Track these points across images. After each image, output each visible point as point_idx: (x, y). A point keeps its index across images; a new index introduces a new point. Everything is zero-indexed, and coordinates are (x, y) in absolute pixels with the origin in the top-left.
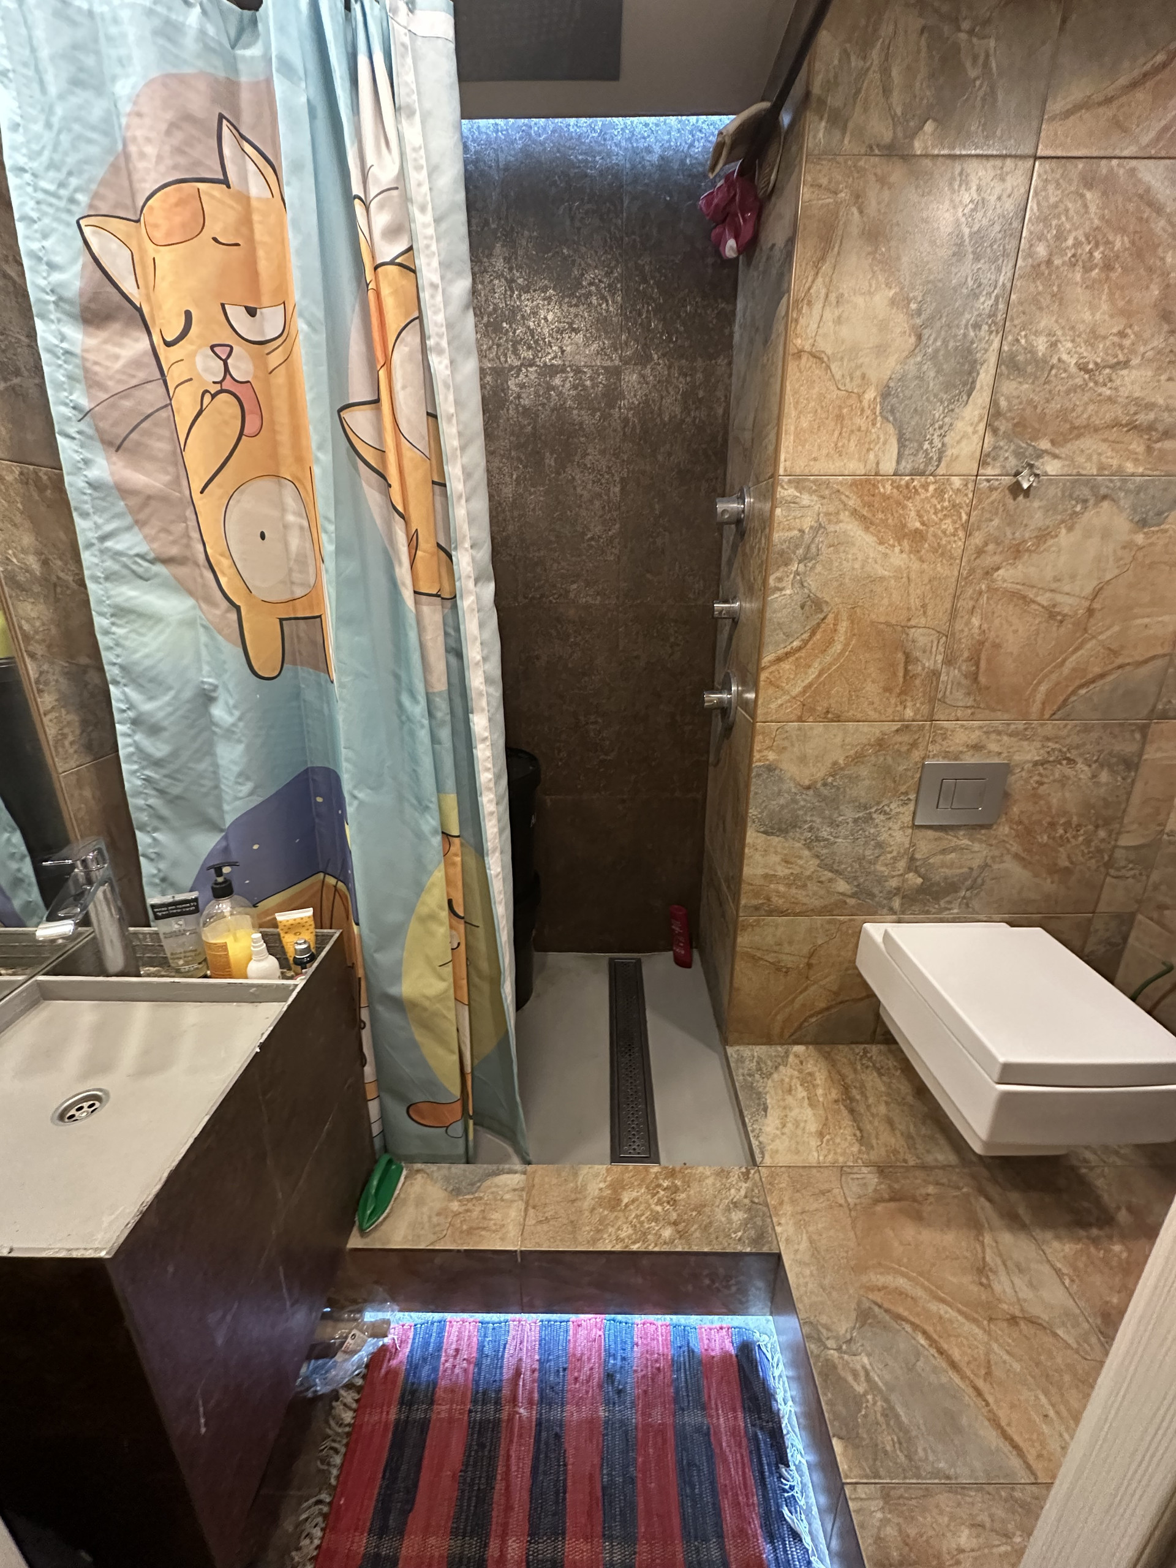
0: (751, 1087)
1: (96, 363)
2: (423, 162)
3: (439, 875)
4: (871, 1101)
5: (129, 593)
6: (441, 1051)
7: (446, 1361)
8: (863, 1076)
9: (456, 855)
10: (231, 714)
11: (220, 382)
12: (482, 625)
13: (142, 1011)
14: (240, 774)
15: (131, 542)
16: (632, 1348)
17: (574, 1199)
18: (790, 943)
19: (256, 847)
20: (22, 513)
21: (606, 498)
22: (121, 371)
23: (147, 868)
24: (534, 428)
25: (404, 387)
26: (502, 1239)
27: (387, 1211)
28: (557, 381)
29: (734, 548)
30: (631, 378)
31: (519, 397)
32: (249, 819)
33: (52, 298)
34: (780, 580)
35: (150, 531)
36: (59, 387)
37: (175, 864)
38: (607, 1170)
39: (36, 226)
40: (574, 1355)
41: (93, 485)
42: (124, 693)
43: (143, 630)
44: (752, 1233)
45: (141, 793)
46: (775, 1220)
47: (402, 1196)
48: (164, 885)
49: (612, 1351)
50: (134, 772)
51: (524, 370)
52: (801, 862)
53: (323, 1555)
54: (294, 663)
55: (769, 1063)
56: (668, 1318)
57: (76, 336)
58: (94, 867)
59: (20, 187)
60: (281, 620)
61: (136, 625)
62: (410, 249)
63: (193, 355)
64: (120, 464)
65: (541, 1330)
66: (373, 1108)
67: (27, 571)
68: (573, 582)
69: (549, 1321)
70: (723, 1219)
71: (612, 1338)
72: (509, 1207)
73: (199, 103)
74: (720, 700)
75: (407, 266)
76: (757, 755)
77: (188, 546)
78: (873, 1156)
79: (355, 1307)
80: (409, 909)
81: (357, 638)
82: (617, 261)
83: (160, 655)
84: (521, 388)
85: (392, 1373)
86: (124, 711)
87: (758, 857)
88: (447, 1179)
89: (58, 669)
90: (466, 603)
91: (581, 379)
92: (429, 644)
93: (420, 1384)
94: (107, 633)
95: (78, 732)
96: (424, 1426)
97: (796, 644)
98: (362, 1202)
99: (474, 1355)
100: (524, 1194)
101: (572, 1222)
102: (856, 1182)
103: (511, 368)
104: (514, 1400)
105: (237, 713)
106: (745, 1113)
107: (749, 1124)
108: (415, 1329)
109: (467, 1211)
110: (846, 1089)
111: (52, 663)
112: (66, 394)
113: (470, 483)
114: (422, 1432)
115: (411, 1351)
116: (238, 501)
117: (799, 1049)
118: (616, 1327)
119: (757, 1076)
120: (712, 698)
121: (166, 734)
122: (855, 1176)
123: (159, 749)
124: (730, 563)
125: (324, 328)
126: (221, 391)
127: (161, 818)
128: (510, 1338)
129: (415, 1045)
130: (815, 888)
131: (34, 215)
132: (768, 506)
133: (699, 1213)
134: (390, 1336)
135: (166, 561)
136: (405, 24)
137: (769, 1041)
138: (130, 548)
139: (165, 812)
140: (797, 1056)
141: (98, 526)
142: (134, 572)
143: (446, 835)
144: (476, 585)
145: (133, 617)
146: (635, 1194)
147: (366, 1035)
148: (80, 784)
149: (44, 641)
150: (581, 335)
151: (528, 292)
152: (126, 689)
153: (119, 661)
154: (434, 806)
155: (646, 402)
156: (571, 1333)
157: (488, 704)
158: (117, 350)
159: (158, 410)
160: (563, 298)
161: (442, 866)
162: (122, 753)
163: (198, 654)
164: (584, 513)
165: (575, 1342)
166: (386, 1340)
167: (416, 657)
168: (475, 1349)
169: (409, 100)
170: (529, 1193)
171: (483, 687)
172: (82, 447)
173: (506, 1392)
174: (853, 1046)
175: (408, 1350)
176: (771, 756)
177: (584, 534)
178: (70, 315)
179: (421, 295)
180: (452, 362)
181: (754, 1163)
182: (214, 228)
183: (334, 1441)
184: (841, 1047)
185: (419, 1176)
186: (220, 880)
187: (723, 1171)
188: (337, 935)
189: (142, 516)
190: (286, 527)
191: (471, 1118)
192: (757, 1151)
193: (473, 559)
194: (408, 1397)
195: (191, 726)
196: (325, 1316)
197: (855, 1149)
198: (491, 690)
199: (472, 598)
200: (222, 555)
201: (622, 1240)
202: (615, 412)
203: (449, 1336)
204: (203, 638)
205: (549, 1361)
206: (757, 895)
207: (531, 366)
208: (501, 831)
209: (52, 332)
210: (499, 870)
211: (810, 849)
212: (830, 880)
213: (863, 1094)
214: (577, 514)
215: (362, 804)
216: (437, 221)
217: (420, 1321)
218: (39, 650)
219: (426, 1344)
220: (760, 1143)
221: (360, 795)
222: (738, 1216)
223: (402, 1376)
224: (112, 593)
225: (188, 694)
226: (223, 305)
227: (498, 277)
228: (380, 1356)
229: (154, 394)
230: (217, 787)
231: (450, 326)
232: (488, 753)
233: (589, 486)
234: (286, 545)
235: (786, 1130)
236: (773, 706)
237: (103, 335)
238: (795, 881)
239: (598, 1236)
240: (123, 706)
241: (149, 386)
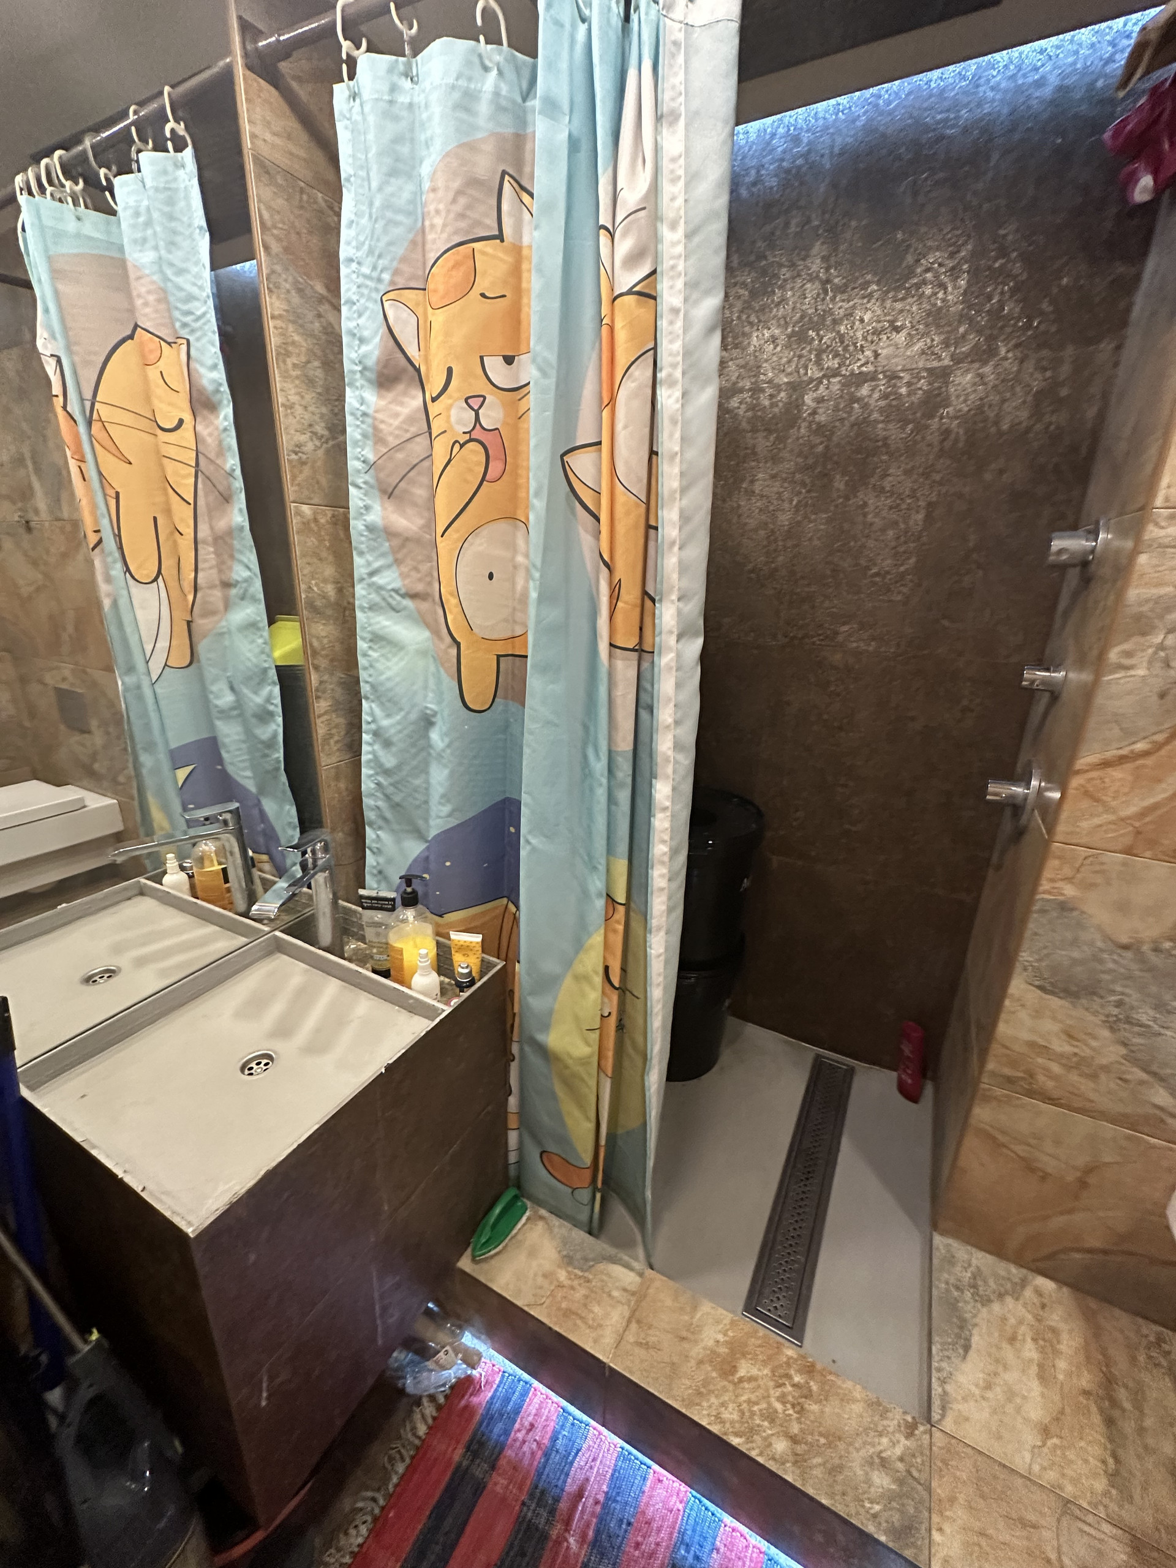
0: (953, 1306)
1: (382, 422)
2: (681, 172)
3: (597, 939)
4: (1148, 1422)
5: (385, 623)
6: (577, 1113)
7: (519, 1430)
8: (1146, 1377)
9: (618, 922)
10: (442, 740)
11: (469, 432)
12: (678, 686)
13: (333, 986)
14: (443, 796)
15: (389, 579)
16: (711, 1551)
17: (686, 1335)
18: (1057, 1143)
19: (448, 864)
20: (328, 549)
21: (902, 526)
22: (398, 428)
23: (370, 859)
24: (827, 447)
25: (625, 427)
26: (595, 1341)
27: (500, 1247)
28: (864, 391)
29: (1075, 596)
30: (964, 379)
31: (814, 413)
32: (446, 836)
33: (359, 368)
34: (1129, 654)
35: (405, 569)
36: (356, 443)
37: (389, 861)
38: (732, 1322)
39: (355, 308)
40: (643, 1513)
41: (370, 528)
42: (371, 708)
43: (389, 655)
44: (896, 1518)
45: (373, 795)
46: (935, 1519)
47: (519, 1237)
48: (380, 877)
49: (687, 1539)
50: (370, 776)
51: (825, 382)
52: (1094, 1043)
53: (361, 1557)
54: (506, 698)
55: (991, 1282)
56: (764, 1545)
57: (371, 396)
58: (320, 855)
59: (347, 276)
60: (499, 657)
61: (384, 651)
62: (654, 272)
63: (449, 408)
64: (390, 509)
65: (618, 1457)
66: (513, 1138)
67: (324, 597)
68: (844, 624)
69: (630, 1453)
70: (860, 1472)
71: (691, 1522)
72: (613, 1307)
73: (485, 166)
74: (1013, 796)
75: (647, 294)
76: (1045, 885)
77: (430, 584)
78: (1128, 1515)
79: (459, 1322)
80: (568, 964)
81: (551, 686)
82: (969, 236)
83: (398, 679)
84: (818, 403)
85: (469, 1410)
86: (369, 723)
87: (1023, 1015)
88: (565, 1242)
89: (335, 679)
90: (665, 660)
91: (895, 386)
92: (619, 701)
93: (489, 1439)
94: (365, 655)
95: (343, 733)
96: (479, 1488)
97: (1140, 746)
98: (479, 1229)
99: (546, 1441)
100: (633, 1300)
101: (673, 1364)
102: (1086, 1539)
103: (811, 380)
104: (568, 1523)
105: (447, 740)
106: (936, 1338)
107: (935, 1358)
108: (503, 1376)
109: (572, 1288)
110: (1109, 1381)
111: (332, 674)
112: (359, 450)
113: (688, 529)
114: (475, 1494)
115: (492, 1398)
116: (471, 544)
117: (1046, 1285)
118: (699, 1510)
119: (968, 1295)
120: (998, 790)
121: (394, 749)
122: (1086, 1528)
123: (389, 761)
124: (1066, 614)
125: (555, 372)
126: (471, 440)
127: (385, 819)
128: (585, 1446)
129: (554, 1096)
130: (1112, 1085)
131: (355, 298)
132: (1129, 544)
133: (829, 1445)
134: (479, 1370)
135: (414, 596)
136: (682, 19)
137: (997, 1249)
138: (389, 584)
139: (388, 815)
140: (1039, 1293)
141: (369, 564)
142: (389, 604)
143: (610, 899)
144: (677, 641)
145: (384, 643)
146: (754, 1372)
147: (514, 1067)
148: (337, 778)
149: (327, 656)
150: (903, 334)
151: (843, 292)
152: (373, 705)
153: (370, 680)
154: (602, 868)
155: (980, 409)
156: (648, 1483)
157: (674, 772)
158: (399, 409)
159: (422, 460)
160: (887, 292)
161: (602, 931)
162: (364, 758)
163: (426, 681)
164: (871, 543)
165: (650, 1497)
166: (475, 1372)
167: (603, 713)
168: (548, 1436)
169: (674, 105)
170: (639, 1302)
171: (670, 753)
172: (365, 495)
173: (563, 1505)
174: (1140, 1321)
175: (490, 1395)
176: (1069, 891)
177: (868, 568)
178: (369, 381)
179: (659, 323)
180: (684, 395)
181: (929, 1420)
182: (483, 284)
183: (404, 1446)
184: (1117, 1312)
185: (541, 1224)
186: (409, 890)
187: (879, 1404)
188: (499, 967)
189: (400, 556)
190: (515, 567)
191: (599, 1190)
192: (936, 1404)
193: (679, 612)
194: (475, 1447)
195: (413, 745)
196: (428, 1312)
197: (1100, 1485)
198: (681, 757)
199: (672, 655)
200: (452, 594)
201: (723, 1422)
202: (934, 423)
203: (529, 1405)
204: (432, 668)
205: (615, 1501)
206: (1013, 1063)
207: (834, 376)
208: (670, 910)
209: (356, 397)
210: (662, 950)
211: (1112, 1029)
212: (1142, 1083)
213: (1139, 1407)
214: (863, 546)
215: (534, 850)
216: (688, 236)
217: (511, 1372)
218: (323, 663)
219: (507, 1400)
220: (945, 1393)
221: (533, 841)
222: (882, 1481)
223: (477, 1418)
224: (372, 621)
225: (413, 716)
226: (482, 358)
227: (811, 280)
228: (465, 1385)
229: (419, 447)
230: (426, 802)
231: (687, 353)
232: (667, 824)
233: (884, 513)
234: (514, 584)
235: (989, 1394)
236: (1085, 824)
237: (390, 396)
238: (1077, 1064)
239: (697, 1401)
240: (370, 719)
241: (418, 439)
